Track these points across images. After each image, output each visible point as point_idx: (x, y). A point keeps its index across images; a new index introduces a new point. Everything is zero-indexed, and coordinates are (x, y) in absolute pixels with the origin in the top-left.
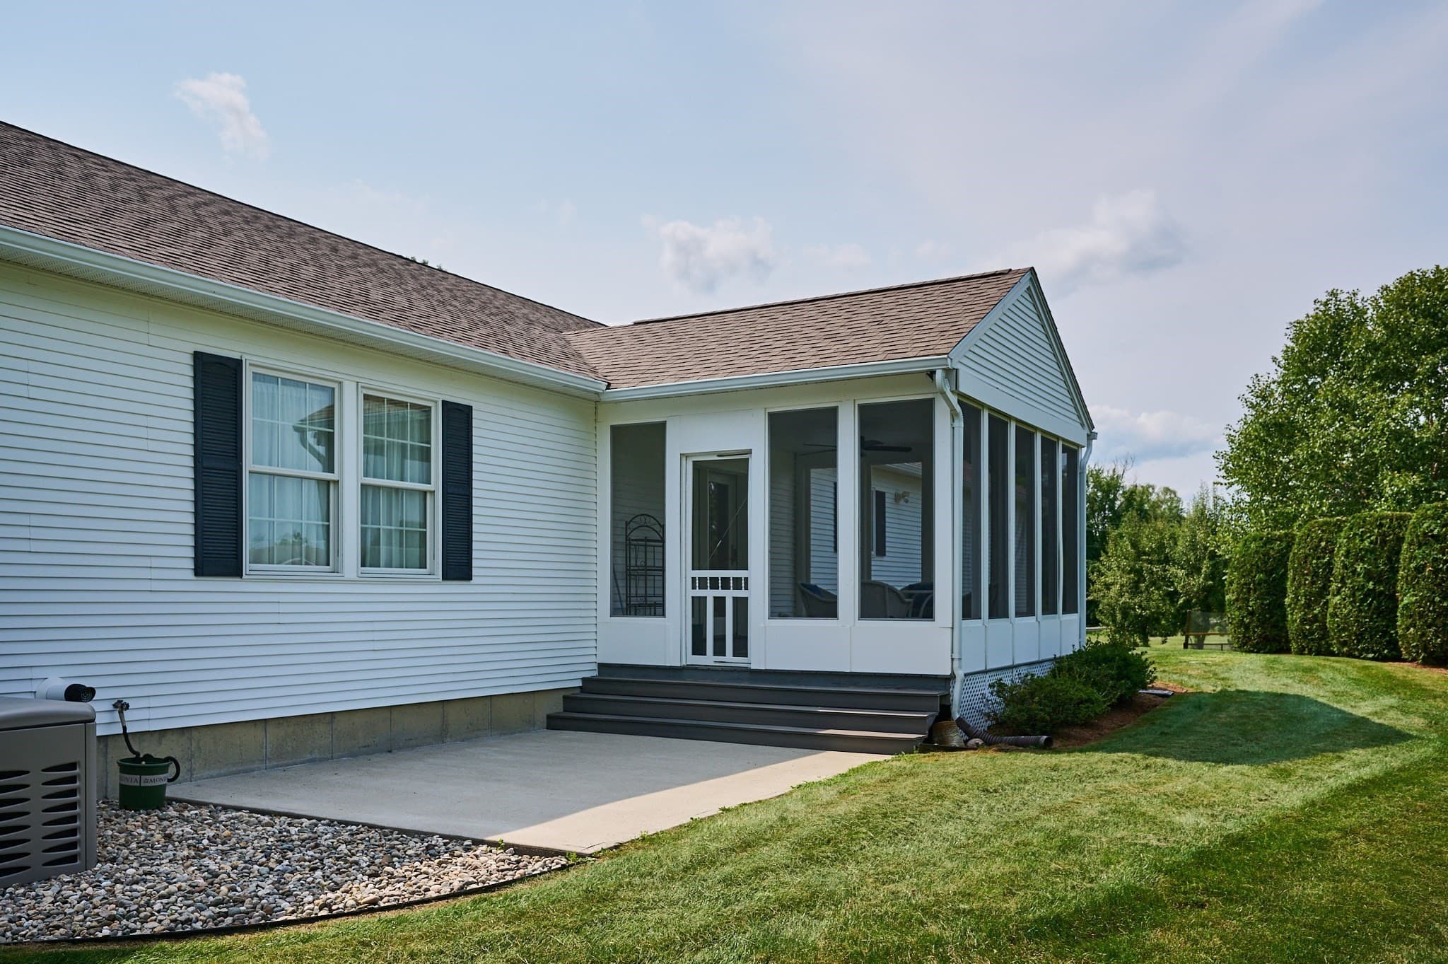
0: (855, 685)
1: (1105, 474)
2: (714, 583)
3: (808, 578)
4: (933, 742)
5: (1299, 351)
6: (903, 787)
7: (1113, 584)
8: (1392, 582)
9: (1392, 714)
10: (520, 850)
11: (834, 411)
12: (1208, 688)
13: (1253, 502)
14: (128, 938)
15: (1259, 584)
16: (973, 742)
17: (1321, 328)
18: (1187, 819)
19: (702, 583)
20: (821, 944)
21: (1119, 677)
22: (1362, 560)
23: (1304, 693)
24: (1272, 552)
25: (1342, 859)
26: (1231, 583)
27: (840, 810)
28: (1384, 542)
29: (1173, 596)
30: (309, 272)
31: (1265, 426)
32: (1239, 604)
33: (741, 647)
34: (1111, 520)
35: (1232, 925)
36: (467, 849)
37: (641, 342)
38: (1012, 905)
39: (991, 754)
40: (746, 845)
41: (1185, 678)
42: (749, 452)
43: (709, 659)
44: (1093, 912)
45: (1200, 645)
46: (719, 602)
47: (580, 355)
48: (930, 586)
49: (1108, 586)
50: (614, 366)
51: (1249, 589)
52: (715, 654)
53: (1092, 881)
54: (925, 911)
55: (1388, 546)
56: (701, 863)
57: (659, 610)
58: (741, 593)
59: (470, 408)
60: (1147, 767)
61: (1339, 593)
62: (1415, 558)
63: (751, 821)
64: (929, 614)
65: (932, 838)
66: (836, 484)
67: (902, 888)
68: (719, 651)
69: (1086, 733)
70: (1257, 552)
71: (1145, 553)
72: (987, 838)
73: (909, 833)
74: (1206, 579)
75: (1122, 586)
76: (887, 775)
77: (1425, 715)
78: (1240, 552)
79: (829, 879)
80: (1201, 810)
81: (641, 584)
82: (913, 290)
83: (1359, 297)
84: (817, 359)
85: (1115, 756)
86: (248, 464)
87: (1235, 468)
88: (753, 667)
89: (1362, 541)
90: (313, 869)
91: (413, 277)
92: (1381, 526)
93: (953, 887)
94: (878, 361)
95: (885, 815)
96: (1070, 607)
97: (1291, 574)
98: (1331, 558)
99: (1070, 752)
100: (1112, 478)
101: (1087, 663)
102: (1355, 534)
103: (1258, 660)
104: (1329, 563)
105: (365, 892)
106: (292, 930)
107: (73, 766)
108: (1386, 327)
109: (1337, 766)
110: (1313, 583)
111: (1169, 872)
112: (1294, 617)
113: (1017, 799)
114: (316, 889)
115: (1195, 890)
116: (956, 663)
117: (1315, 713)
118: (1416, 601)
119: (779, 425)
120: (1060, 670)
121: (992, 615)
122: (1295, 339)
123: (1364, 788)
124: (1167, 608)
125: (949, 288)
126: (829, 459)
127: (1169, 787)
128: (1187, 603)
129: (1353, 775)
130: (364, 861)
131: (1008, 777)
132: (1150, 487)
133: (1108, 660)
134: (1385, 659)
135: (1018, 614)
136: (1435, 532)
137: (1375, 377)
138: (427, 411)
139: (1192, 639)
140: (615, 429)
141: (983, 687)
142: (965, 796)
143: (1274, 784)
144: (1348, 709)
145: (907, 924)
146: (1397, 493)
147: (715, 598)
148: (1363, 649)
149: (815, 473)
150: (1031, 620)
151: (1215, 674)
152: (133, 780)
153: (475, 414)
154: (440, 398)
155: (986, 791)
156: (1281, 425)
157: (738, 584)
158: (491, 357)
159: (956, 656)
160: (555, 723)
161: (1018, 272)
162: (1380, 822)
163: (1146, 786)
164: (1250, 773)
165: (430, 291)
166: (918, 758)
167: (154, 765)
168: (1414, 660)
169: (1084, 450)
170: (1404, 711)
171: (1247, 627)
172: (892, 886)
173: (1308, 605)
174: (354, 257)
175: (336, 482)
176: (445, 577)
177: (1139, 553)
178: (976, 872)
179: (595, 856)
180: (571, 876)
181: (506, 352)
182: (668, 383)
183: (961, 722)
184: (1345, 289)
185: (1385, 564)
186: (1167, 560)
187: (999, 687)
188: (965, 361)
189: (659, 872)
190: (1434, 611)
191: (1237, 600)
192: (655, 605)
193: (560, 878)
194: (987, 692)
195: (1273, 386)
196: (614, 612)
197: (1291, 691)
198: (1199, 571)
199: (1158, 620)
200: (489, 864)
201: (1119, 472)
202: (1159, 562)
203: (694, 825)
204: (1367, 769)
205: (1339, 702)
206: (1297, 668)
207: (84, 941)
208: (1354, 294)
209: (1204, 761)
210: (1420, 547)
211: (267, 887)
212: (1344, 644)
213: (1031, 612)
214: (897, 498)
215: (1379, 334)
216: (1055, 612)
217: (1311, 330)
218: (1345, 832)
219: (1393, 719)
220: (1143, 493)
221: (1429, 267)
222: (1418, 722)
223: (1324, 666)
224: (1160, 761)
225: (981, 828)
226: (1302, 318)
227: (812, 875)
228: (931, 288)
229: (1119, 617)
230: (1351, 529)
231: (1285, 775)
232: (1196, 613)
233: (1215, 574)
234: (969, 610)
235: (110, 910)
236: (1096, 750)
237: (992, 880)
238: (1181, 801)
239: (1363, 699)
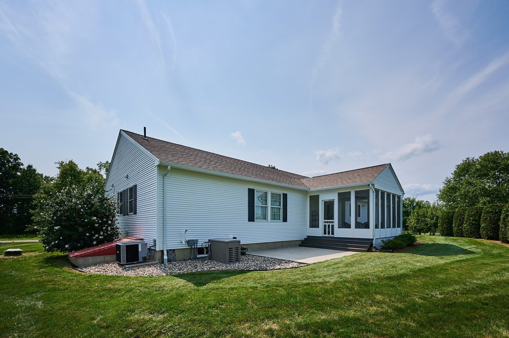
0: (354, 240)
1: (411, 199)
2: (328, 222)
3: (345, 221)
4: (369, 250)
5: (458, 172)
6: (363, 257)
7: (412, 222)
8: (479, 221)
9: (474, 249)
10: (299, 263)
11: (350, 192)
12: (430, 243)
13: (446, 204)
14: (249, 270)
15: (446, 222)
16: (377, 251)
17: (464, 166)
18: (419, 264)
19: (326, 222)
20: (349, 277)
21: (409, 240)
22: (472, 217)
23: (453, 244)
24: (449, 215)
25: (450, 272)
26: (439, 222)
27: (352, 260)
28: (477, 213)
29: (427, 224)
30: (262, 174)
31: (449, 188)
32: (441, 226)
33: (333, 233)
34: (413, 208)
35: (423, 280)
36: (291, 262)
37: (314, 181)
38: (382, 274)
39: (381, 253)
40: (336, 264)
41: (425, 241)
42: (334, 199)
43: (327, 235)
44: (397, 276)
45: (434, 235)
46: (329, 226)
47: (304, 184)
48: (369, 223)
49: (411, 222)
50: (310, 185)
51: (444, 223)
52: (328, 234)
53: (397, 272)
54: (367, 274)
55: (479, 213)
56: (329, 266)
57: (318, 227)
58: (332, 224)
59: (287, 194)
60: (413, 256)
61: (466, 224)
62: (485, 216)
63: (336, 261)
64: (369, 228)
65: (368, 265)
66: (350, 204)
67: (363, 271)
68: (329, 234)
69: (401, 250)
70: (446, 215)
71: (420, 215)
72: (379, 265)
73: (364, 264)
74: (435, 221)
75: (414, 222)
76: (360, 255)
77: (482, 249)
78: (442, 215)
79: (350, 269)
80: (422, 263)
81: (315, 222)
82: (366, 169)
83: (475, 159)
84: (347, 183)
85: (406, 254)
86: (255, 205)
87: (441, 197)
88: (335, 237)
89: (472, 213)
90: (270, 264)
91: (276, 172)
92: (477, 209)
93: (372, 272)
94: (359, 183)
95: (360, 261)
96: (399, 226)
97: (454, 220)
98: (464, 216)
99: (397, 253)
100: (413, 199)
101: (402, 237)
102: (470, 211)
103: (443, 237)
104: (464, 217)
105: (279, 267)
106: (269, 271)
107: (238, 248)
108: (481, 165)
109: (455, 257)
110: (459, 222)
111: (413, 272)
112: (455, 229)
113: (385, 260)
114: (272, 266)
115: (418, 275)
116: (374, 237)
117: (454, 248)
118: (485, 226)
119: (340, 195)
120: (396, 238)
121: (381, 228)
122: (457, 169)
123: (460, 261)
124: (425, 227)
125: (373, 168)
126: (349, 199)
127: (416, 259)
128: (430, 226)
129: (458, 259)
130: (277, 263)
131: (383, 256)
132: (422, 201)
133: (406, 237)
134: (478, 238)
135: (387, 228)
136: (490, 211)
137: (478, 176)
138: (280, 195)
139: (432, 234)
140: (310, 196)
141: (380, 241)
142: (375, 259)
143: (439, 260)
144: (463, 248)
145: (364, 276)
146: (484, 202)
147: (328, 225)
148: (472, 236)
149: (346, 202)
150: (390, 229)
151: (432, 240)
152: (242, 251)
153: (288, 195)
154: (282, 193)
155: (379, 258)
156: (453, 188)
157: (332, 222)
158: (290, 186)
159: (374, 235)
160: (300, 245)
161: (387, 164)
162: (461, 267)
163: (411, 259)
164: (435, 258)
165: (279, 174)
166: (366, 253)
167: (245, 249)
168: (485, 238)
169: (402, 196)
170: (477, 248)
171: (443, 231)
172: (361, 271)
173: (458, 226)
174: (266, 170)
175: (267, 207)
176: (283, 221)
177: (419, 215)
178: (376, 270)
179: (312, 264)
180: (308, 266)
181: (292, 185)
182: (320, 188)
183: (375, 247)
184: (471, 157)
185: (478, 218)
186: (425, 217)
187: (383, 241)
188: (376, 182)
189: (322, 267)
190: (490, 228)
191: (441, 225)
192: (317, 226)
193: (306, 267)
194: (380, 242)
195: (451, 179)
196: (310, 227)
197: (450, 244)
198: (433, 219)
199: (423, 230)
200: (295, 265)
201: (415, 198)
202: (423, 217)
203: (327, 261)
204: (462, 258)
205: (461, 246)
206: (453, 239)
207: (243, 270)
208: (473, 158)
209: (425, 255)
210: (486, 214)
211: (265, 266)
212: (467, 235)
213: (390, 227)
214: (363, 206)
215: (479, 167)
216: (395, 227)
217: (462, 167)
218: (452, 268)
219: (473, 250)
220: (421, 202)
221: (493, 151)
222: (480, 250)
223: (460, 239)
224: (415, 255)
225: (378, 264)
226: (460, 164)
227: (347, 268)
228: (369, 168)
229: (414, 229)
230: (469, 210)
231: (442, 258)
232: (433, 228)
233: (437, 220)
234: (377, 227)
235: (245, 267)
236: (402, 253)
237: (379, 271)
238: (418, 261)
239: (467, 246)
